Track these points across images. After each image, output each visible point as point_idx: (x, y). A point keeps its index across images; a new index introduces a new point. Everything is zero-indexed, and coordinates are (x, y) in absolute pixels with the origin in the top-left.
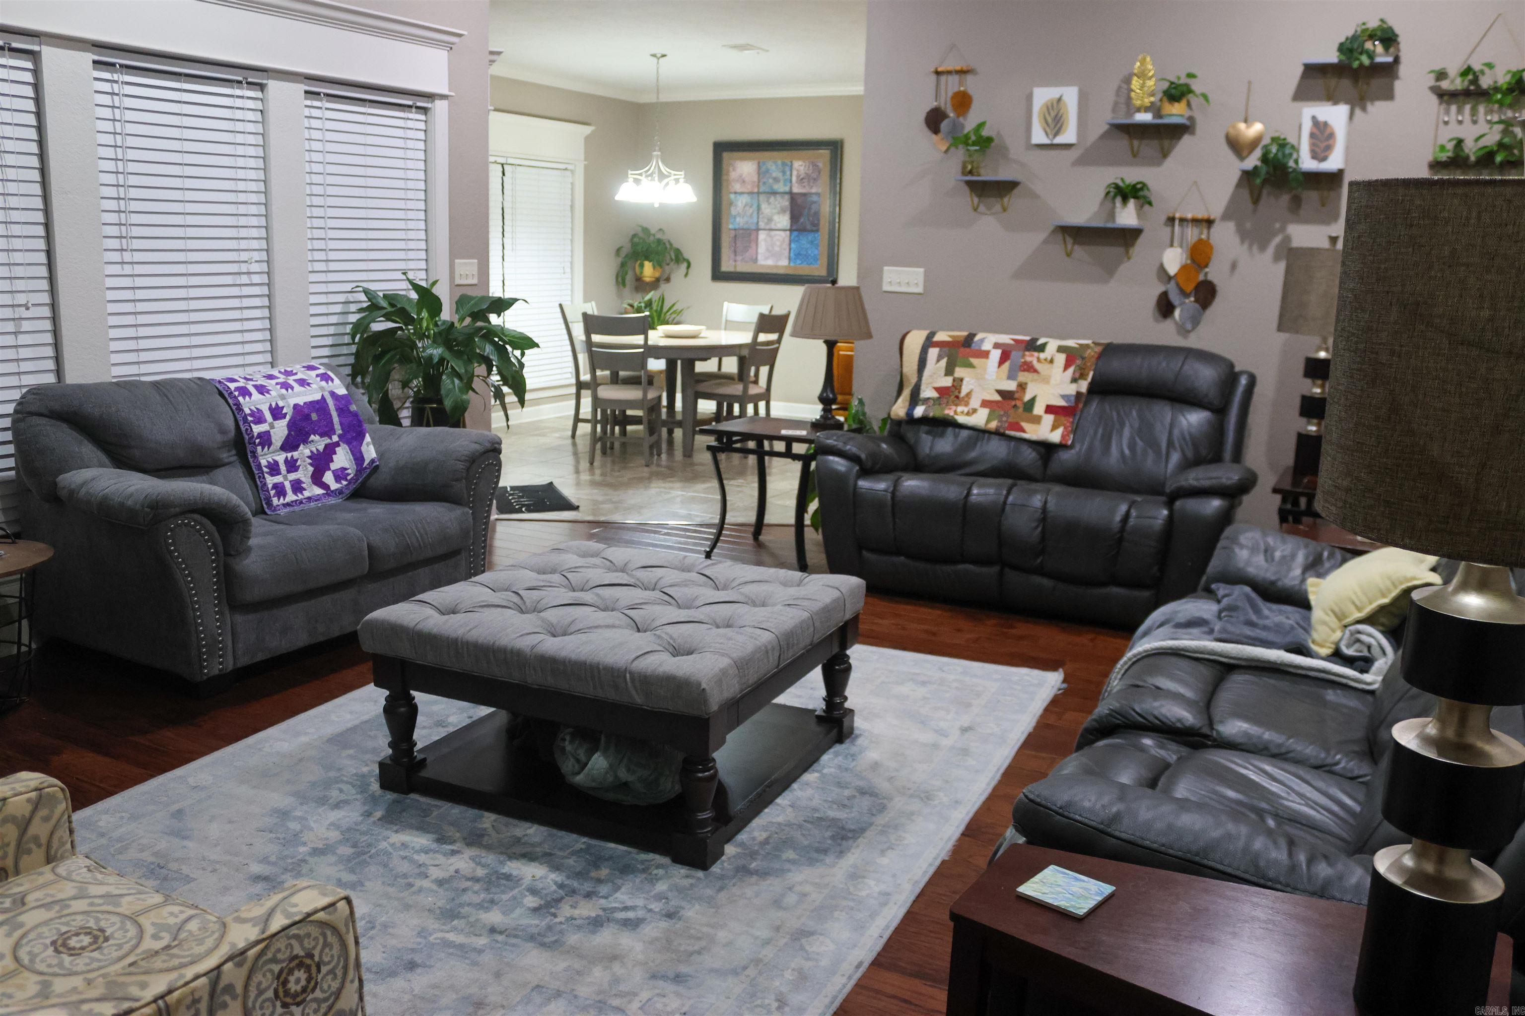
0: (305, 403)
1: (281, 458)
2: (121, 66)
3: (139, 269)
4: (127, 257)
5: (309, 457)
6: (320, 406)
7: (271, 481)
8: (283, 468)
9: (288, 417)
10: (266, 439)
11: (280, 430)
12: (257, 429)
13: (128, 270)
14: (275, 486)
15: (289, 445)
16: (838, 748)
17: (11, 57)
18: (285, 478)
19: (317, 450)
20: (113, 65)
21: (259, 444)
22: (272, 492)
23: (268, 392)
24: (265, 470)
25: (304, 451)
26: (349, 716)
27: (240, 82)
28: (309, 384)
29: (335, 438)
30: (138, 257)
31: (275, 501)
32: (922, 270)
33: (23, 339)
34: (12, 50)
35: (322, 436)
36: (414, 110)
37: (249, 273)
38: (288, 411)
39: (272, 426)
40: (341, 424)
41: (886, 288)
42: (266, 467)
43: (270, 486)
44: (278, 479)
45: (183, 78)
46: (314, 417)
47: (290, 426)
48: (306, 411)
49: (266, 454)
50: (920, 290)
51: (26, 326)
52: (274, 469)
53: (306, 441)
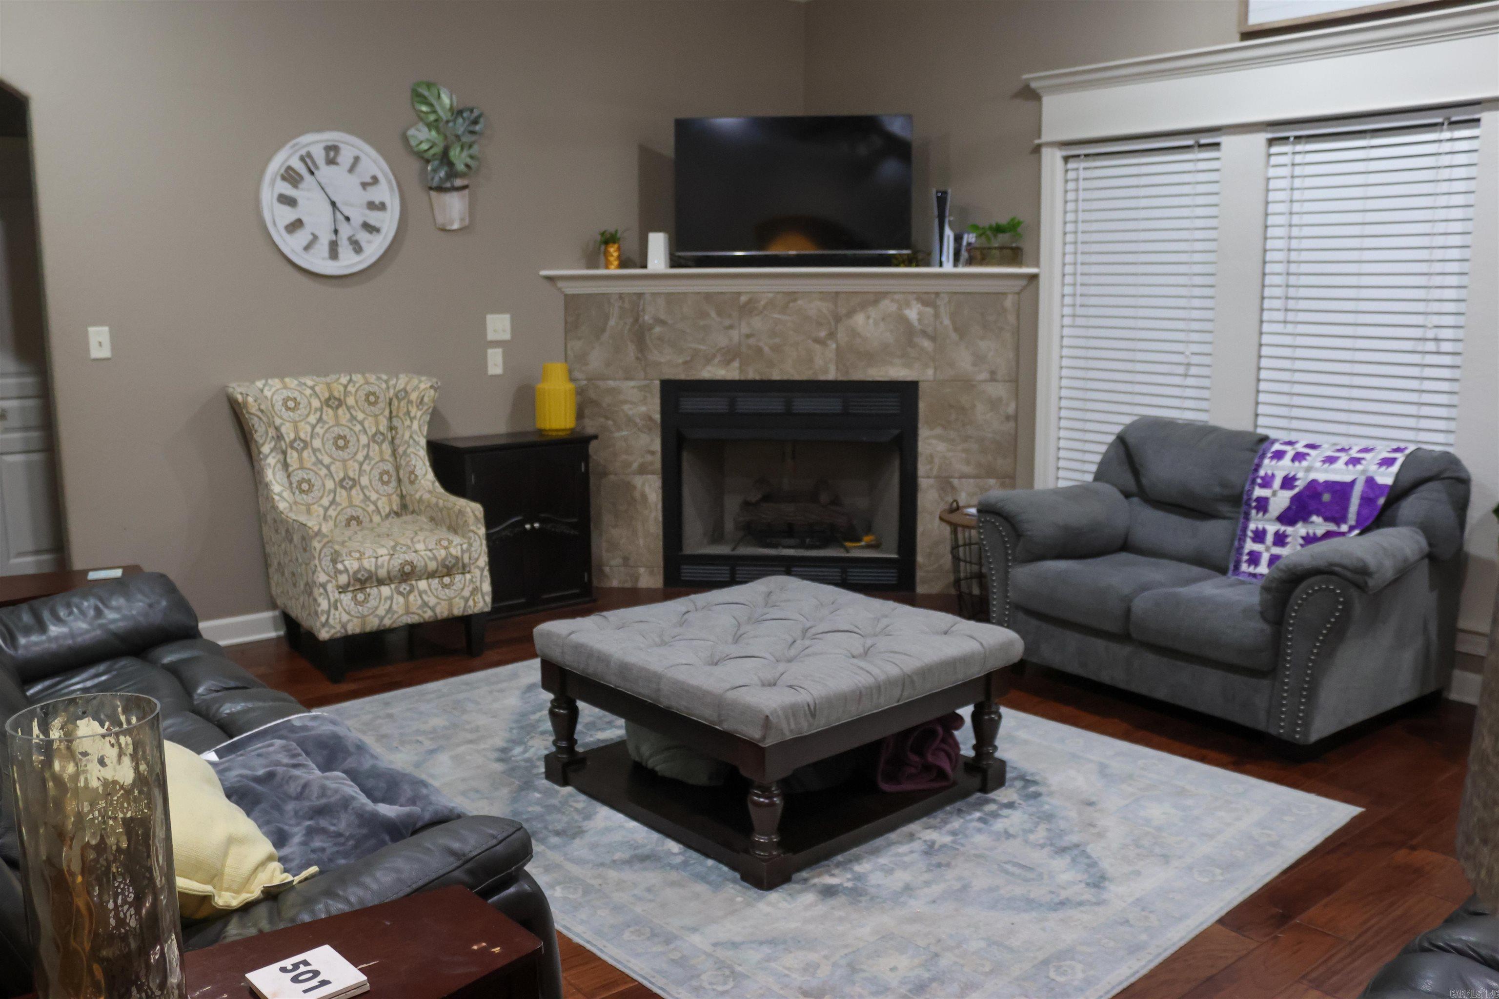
0: (1326, 482)
1: (1272, 528)
2: (1296, 138)
3: (1301, 329)
4: (1291, 316)
5: (1303, 538)
6: (1342, 490)
7: (1250, 545)
8: (1270, 538)
9: (1296, 490)
10: (1263, 505)
11: (1281, 500)
12: (1258, 492)
13: (1290, 328)
14: (1251, 553)
15: (1288, 517)
17: (1199, 152)
18: (1268, 549)
19: (1314, 534)
20: (1287, 138)
21: (1255, 507)
22: (1245, 558)
24: (1250, 534)
25: (1301, 530)
27: (1442, 124)
28: (1324, 462)
29: (1344, 528)
30: (1301, 317)
31: (1244, 567)
33: (1190, 381)
34: (1201, 146)
35: (1326, 519)
37: (1436, 340)
38: (1300, 484)
39: (1274, 494)
40: (1359, 514)
42: (1252, 531)
43: (1246, 551)
44: (1258, 547)
45: (1368, 135)
46: (1326, 497)
47: (1294, 499)
48: (1320, 489)
49: (1257, 520)
51: (1193, 370)
52: (1259, 536)
53: (1305, 519)
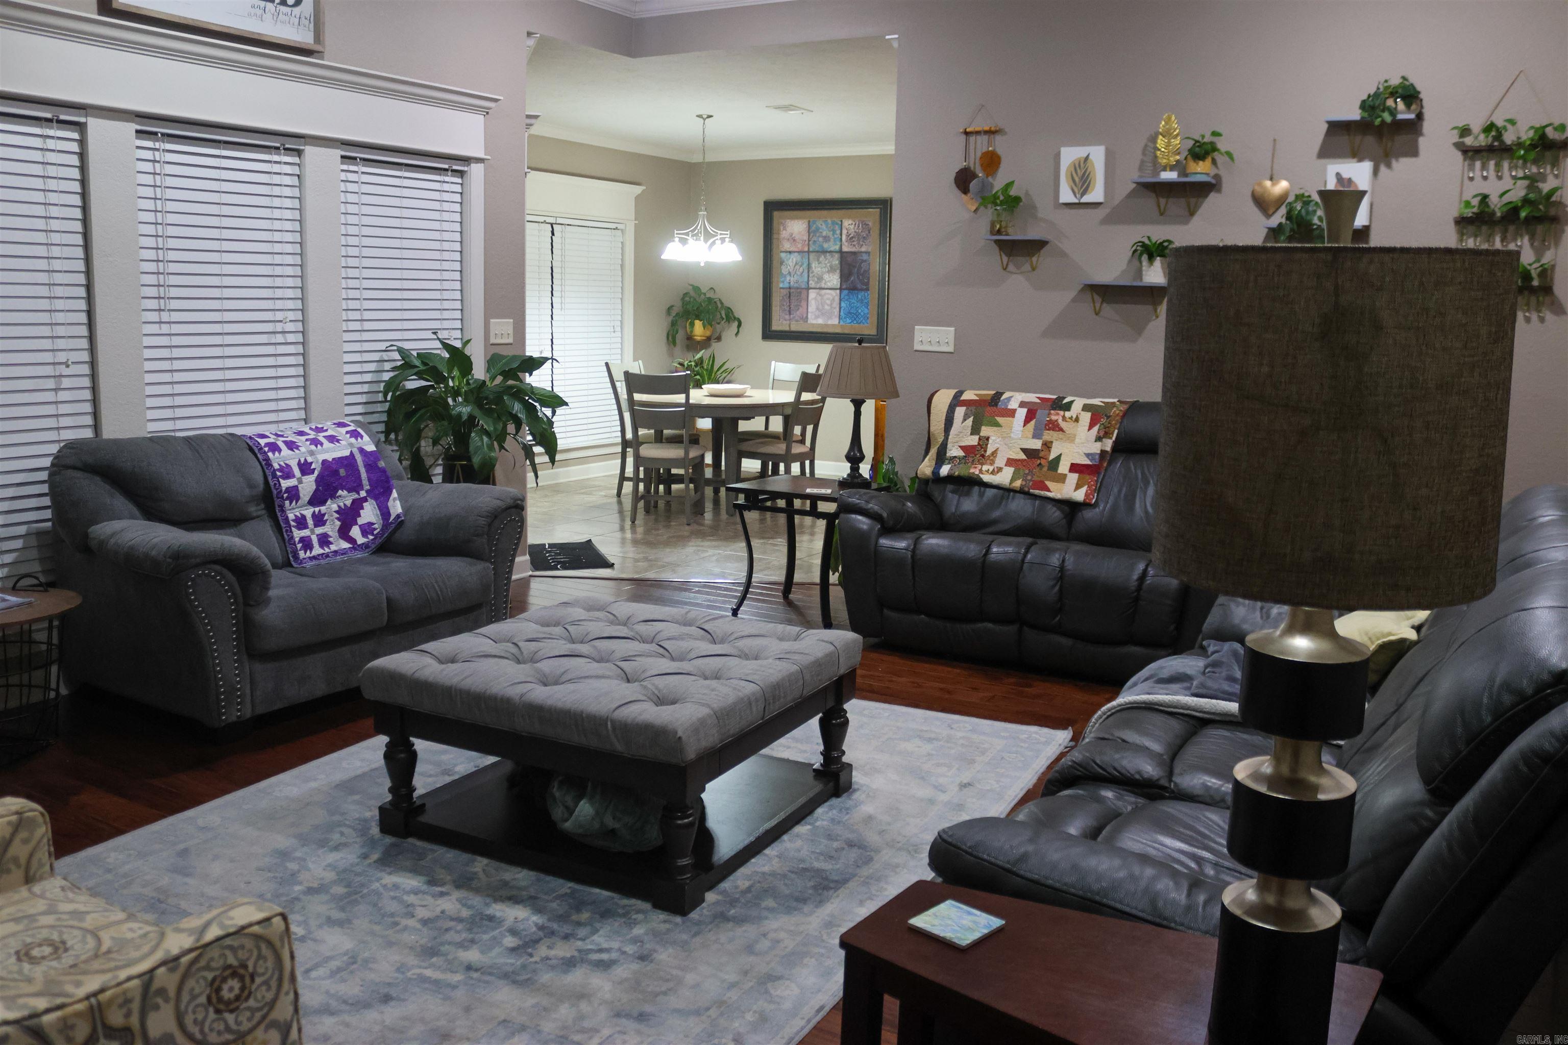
0: (334, 459)
1: (308, 512)
2: (163, 134)
3: (176, 329)
4: (165, 316)
5: (337, 512)
6: (348, 462)
7: (298, 534)
8: (310, 522)
9: (316, 473)
10: (293, 493)
11: (308, 485)
12: (285, 484)
13: (165, 329)
14: (302, 540)
15: (317, 500)
16: (834, 801)
17: (58, 129)
18: (313, 532)
19: (345, 505)
20: (156, 134)
21: (287, 498)
22: (299, 546)
23: (297, 447)
24: (293, 523)
25: (331, 507)
26: (358, 764)
27: (277, 148)
28: (338, 441)
29: (363, 494)
30: (175, 316)
31: (302, 554)
32: (953, 329)
33: (63, 396)
34: (60, 122)
35: (349, 491)
36: (450, 173)
37: (284, 332)
38: (317, 466)
39: (300, 481)
40: (369, 479)
41: (917, 347)
42: (293, 520)
43: (297, 540)
44: (305, 533)
45: (222, 145)
46: (342, 472)
47: (318, 481)
48: (334, 466)
49: (293, 509)
50: (950, 349)
51: (66, 383)
52: (301, 523)
53: (333, 496)
